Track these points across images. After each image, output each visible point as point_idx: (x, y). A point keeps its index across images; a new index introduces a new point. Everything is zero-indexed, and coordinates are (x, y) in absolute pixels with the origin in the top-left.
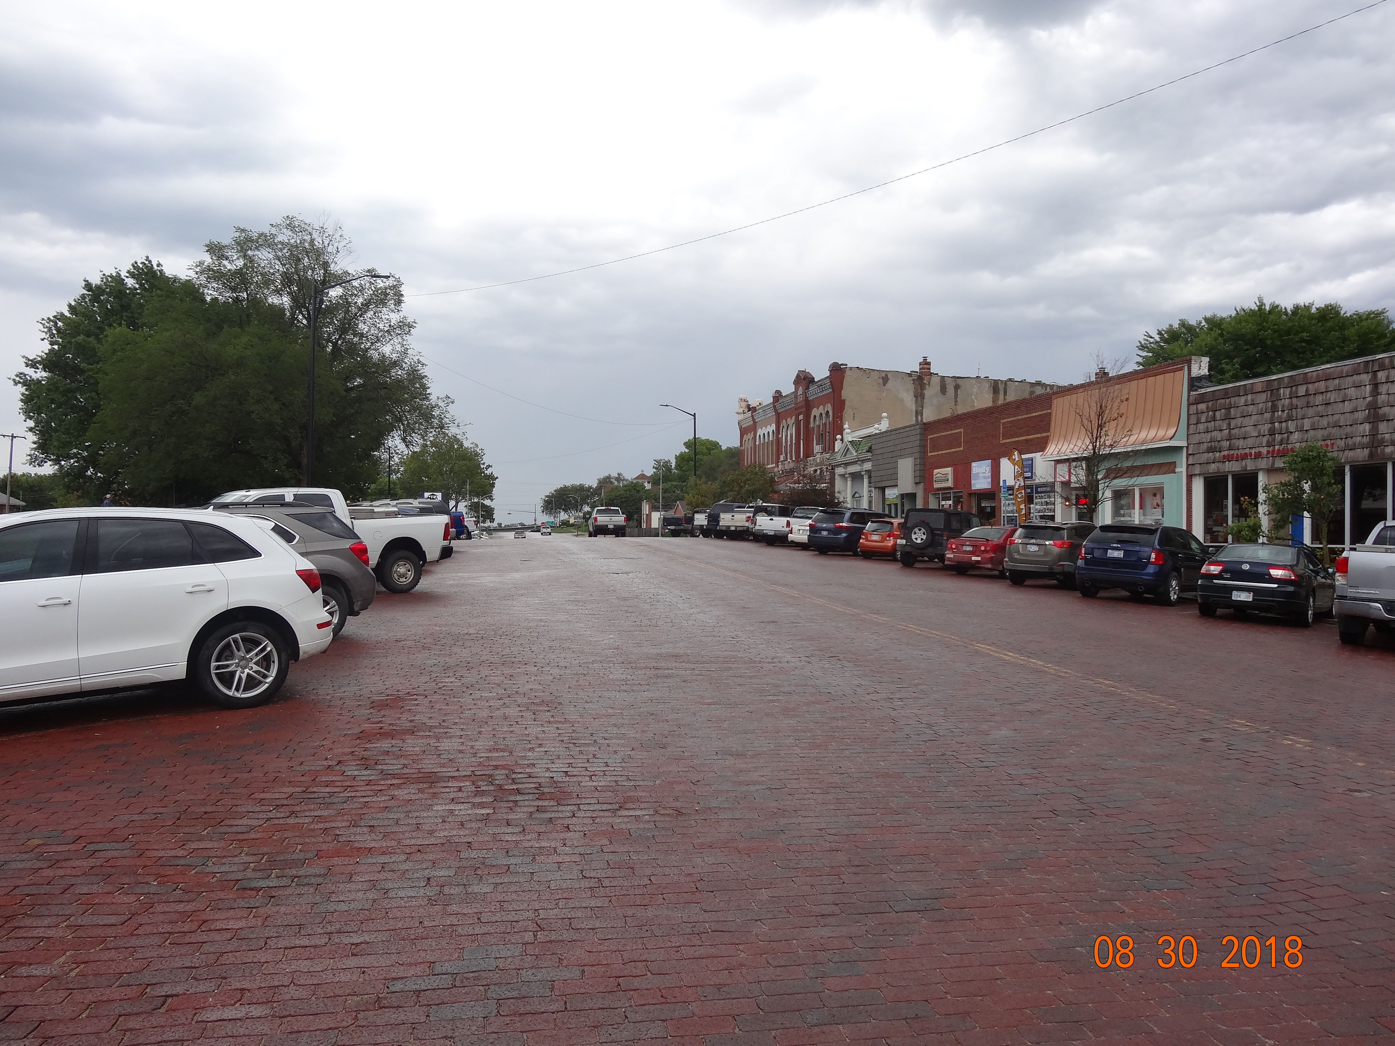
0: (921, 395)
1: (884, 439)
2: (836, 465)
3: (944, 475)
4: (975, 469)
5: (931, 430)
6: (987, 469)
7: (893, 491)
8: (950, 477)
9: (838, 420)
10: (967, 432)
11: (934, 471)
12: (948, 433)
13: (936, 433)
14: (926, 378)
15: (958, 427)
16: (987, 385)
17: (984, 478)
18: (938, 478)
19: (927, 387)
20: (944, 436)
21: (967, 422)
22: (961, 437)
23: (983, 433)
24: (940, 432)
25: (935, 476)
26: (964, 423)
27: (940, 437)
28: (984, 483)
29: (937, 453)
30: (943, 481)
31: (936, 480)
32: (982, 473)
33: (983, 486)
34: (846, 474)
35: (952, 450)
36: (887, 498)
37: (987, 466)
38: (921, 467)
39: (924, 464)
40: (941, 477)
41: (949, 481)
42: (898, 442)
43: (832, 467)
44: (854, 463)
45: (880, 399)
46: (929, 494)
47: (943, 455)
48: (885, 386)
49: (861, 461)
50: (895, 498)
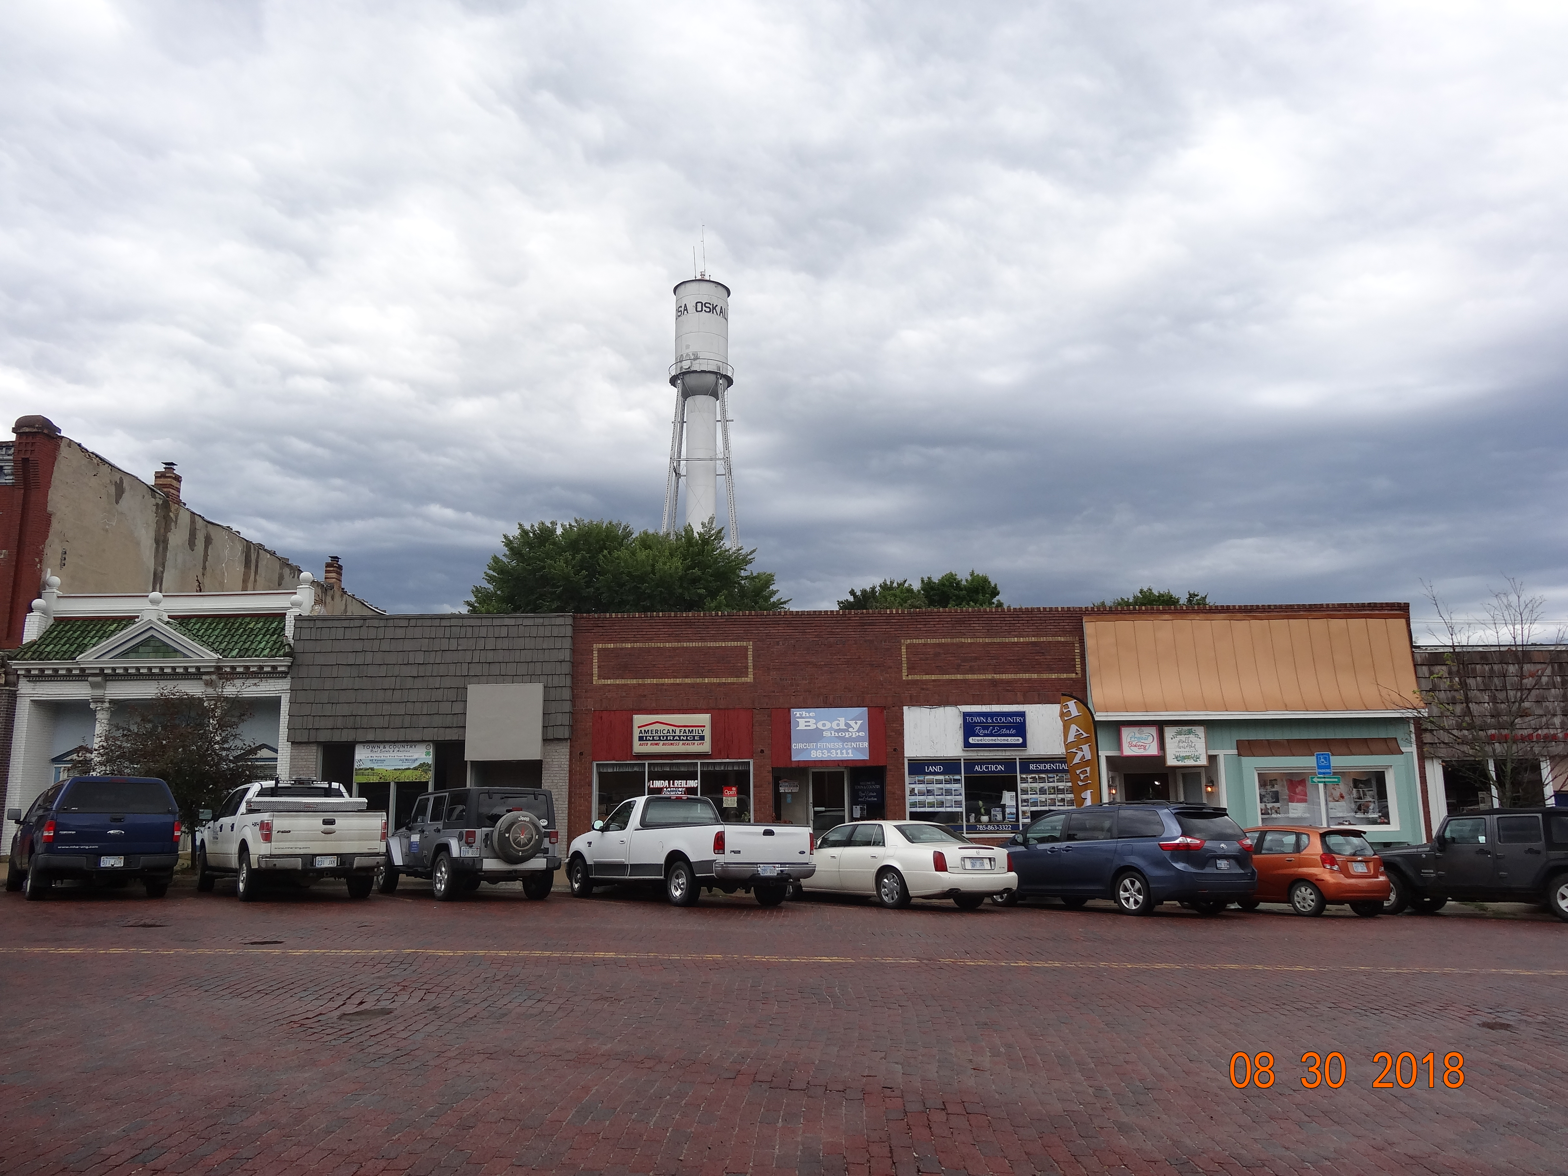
0: (163, 541)
1: (372, 633)
2: (39, 676)
3: (683, 729)
4: (806, 722)
5: (606, 634)
6: (852, 723)
7: (400, 754)
8: (707, 733)
9: (37, 560)
10: (772, 650)
11: (635, 717)
12: (685, 644)
13: (627, 641)
14: (174, 507)
15: (731, 638)
16: (239, 547)
17: (843, 740)
18: (654, 733)
19: (173, 527)
20: (670, 649)
21: (768, 631)
22: (747, 658)
23: (835, 657)
24: (650, 640)
25: (639, 727)
26: (757, 632)
27: (649, 650)
28: (841, 750)
29: (635, 681)
30: (676, 740)
31: (646, 737)
32: (836, 731)
33: (839, 755)
34: (100, 700)
35: (706, 680)
36: (362, 769)
37: (855, 719)
38: (567, 707)
39: (574, 700)
40: (671, 732)
41: (703, 741)
42: (454, 644)
43: (12, 678)
44: (174, 675)
45: (107, 531)
46: (595, 763)
47: (665, 687)
48: (117, 502)
49: (222, 674)
50: (415, 769)
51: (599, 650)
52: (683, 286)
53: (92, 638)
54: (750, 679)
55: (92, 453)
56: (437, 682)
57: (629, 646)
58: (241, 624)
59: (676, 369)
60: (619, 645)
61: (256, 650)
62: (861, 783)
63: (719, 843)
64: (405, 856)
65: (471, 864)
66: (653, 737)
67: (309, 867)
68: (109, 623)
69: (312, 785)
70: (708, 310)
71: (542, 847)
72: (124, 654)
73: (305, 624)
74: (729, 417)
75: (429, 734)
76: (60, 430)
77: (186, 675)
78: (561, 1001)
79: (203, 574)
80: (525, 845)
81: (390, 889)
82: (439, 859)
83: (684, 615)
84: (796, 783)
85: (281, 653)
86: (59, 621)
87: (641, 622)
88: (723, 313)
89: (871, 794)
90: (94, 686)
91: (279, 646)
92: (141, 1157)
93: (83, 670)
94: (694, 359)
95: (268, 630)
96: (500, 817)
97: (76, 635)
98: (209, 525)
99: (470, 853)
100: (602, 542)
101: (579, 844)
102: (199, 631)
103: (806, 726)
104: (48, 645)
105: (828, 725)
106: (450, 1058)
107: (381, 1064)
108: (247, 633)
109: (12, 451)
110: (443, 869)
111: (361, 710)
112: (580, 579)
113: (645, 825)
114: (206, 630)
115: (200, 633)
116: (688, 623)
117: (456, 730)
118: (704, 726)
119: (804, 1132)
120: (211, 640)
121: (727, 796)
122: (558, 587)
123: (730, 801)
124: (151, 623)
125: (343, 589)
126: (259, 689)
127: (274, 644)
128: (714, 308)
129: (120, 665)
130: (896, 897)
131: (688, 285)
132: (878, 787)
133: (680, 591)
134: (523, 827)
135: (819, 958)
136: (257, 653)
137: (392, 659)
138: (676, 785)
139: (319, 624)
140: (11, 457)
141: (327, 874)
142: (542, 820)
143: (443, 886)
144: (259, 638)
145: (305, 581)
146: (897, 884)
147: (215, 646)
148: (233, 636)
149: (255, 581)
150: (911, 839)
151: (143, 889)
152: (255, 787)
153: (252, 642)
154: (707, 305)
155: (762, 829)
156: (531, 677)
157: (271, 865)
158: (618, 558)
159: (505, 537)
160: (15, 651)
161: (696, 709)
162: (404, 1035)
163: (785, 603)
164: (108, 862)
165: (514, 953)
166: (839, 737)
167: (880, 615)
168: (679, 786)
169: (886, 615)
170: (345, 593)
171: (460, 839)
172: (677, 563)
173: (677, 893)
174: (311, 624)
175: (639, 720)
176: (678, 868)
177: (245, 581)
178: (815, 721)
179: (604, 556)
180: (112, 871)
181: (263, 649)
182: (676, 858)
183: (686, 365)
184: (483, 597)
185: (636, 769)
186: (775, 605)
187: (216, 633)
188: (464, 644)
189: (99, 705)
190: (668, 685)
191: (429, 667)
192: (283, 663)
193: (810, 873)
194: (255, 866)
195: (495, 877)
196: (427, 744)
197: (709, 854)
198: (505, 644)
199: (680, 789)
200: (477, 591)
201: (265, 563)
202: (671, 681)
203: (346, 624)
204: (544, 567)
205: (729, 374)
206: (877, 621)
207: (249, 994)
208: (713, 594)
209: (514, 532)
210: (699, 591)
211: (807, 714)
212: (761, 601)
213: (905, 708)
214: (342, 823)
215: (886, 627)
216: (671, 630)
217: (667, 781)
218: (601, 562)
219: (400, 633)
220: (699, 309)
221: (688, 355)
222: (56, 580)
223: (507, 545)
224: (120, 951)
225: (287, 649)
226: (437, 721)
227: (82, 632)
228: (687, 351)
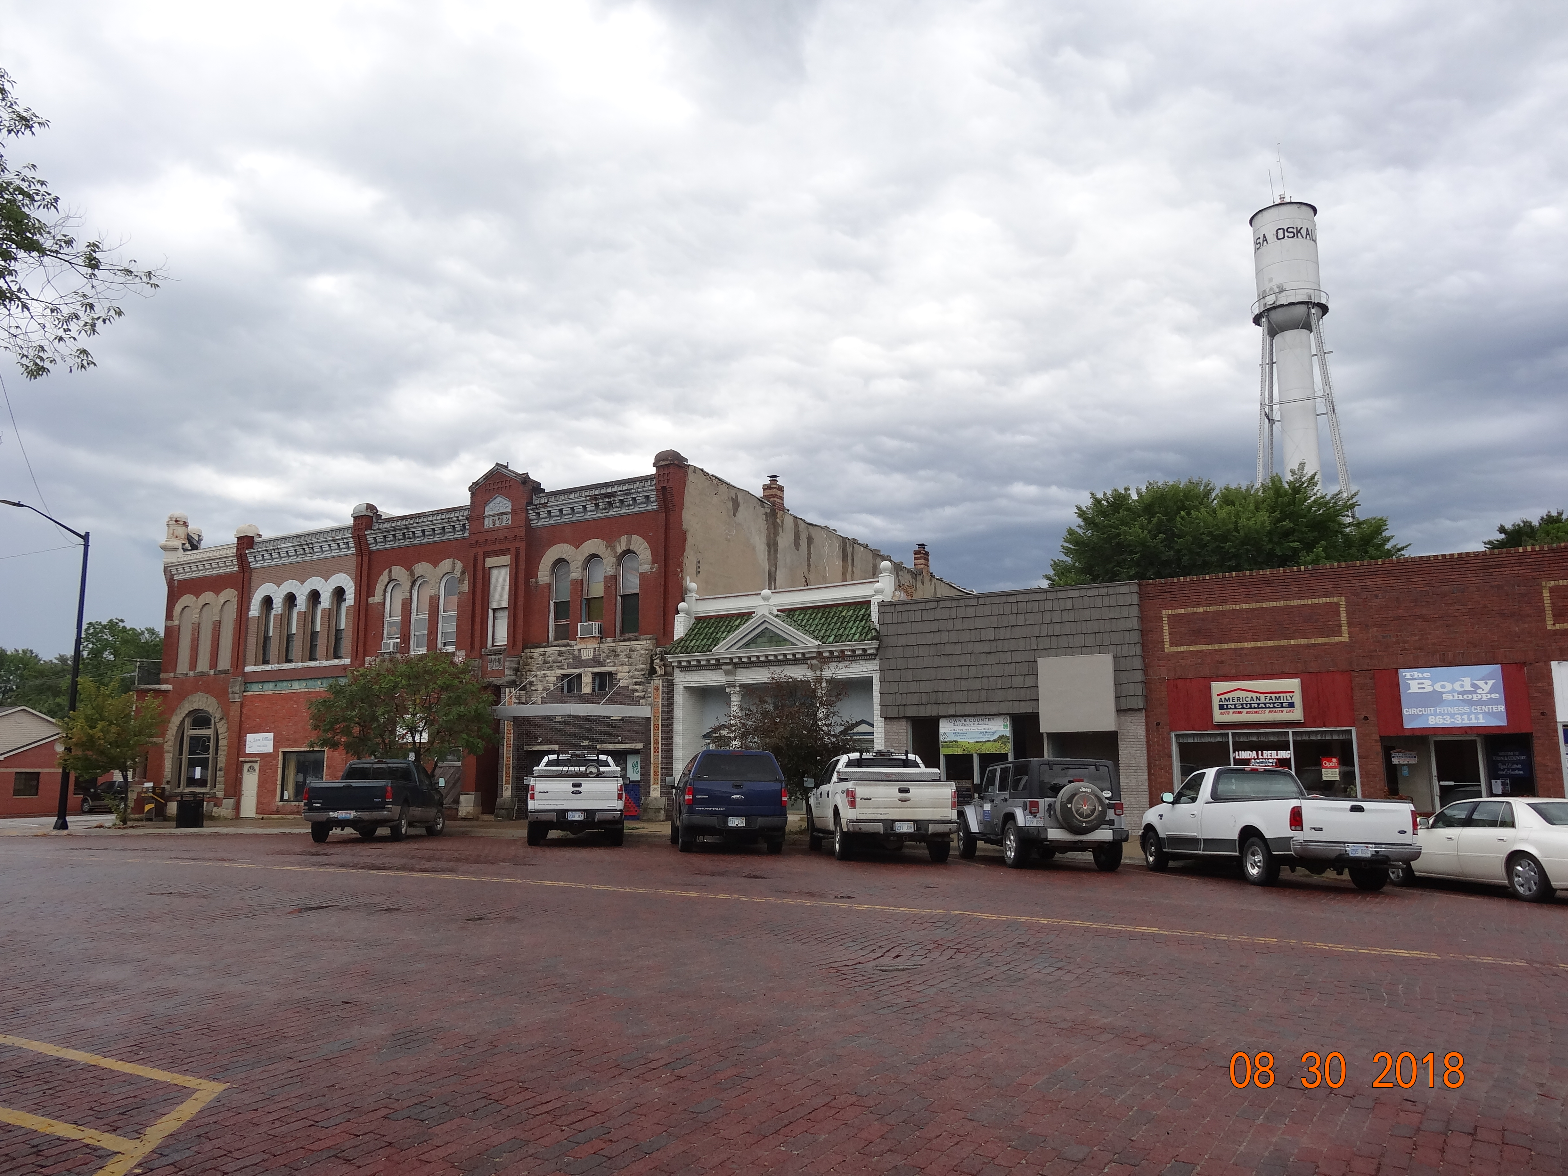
0: (774, 545)
1: (946, 614)
2: (688, 667)
3: (1269, 695)
4: (1419, 684)
5: (1175, 599)
6: (1481, 683)
7: (980, 727)
8: (1297, 699)
9: (679, 570)
10: (1369, 604)
11: (1213, 684)
12: (1264, 605)
13: (1199, 605)
14: (779, 514)
15: (1318, 594)
16: (837, 543)
17: (1471, 703)
18: (1236, 700)
19: (780, 531)
20: (1247, 611)
21: (1364, 584)
22: (1338, 615)
23: (1452, 608)
24: (1225, 602)
25: (1218, 695)
26: (1349, 585)
27: (1223, 613)
28: (1469, 714)
29: (1210, 647)
30: (1262, 708)
31: (1227, 705)
32: (1459, 693)
33: (1466, 721)
34: (732, 685)
35: (1292, 642)
36: (946, 742)
37: (1485, 679)
38: (1139, 676)
39: (1145, 670)
40: (1255, 699)
41: (1293, 709)
42: (1021, 619)
43: (669, 669)
44: (786, 662)
45: (729, 540)
46: (1173, 734)
47: (1245, 652)
48: (735, 515)
49: (823, 659)
50: (995, 741)
51: (1169, 617)
52: (1260, 215)
53: (723, 633)
54: (1345, 638)
55: (712, 476)
56: (1008, 657)
57: (1201, 610)
58: (835, 613)
59: (1259, 306)
60: (1190, 610)
61: (848, 635)
62: (1500, 754)
63: (1296, 819)
64: (981, 823)
65: (1036, 833)
66: (1235, 705)
67: (889, 831)
68: (734, 619)
69: (892, 757)
70: (1291, 235)
71: (1107, 819)
72: (747, 645)
73: (888, 609)
74: (1327, 348)
75: (1005, 708)
76: (686, 460)
77: (795, 661)
78: (1080, 971)
79: (809, 571)
80: (1088, 816)
81: (969, 853)
82: (1007, 828)
83: (1261, 573)
84: (1413, 754)
85: (869, 637)
86: (699, 619)
87: (1213, 583)
88: (1310, 234)
89: (1515, 766)
90: (727, 673)
91: (867, 631)
92: (672, 1064)
93: (718, 660)
94: (1280, 292)
95: (857, 617)
96: (1065, 786)
97: (711, 631)
98: (810, 527)
99: (1035, 823)
100: (1179, 504)
101: (1151, 816)
102: (802, 621)
103: (1419, 688)
104: (691, 641)
105: (1449, 686)
106: (951, 1014)
107: (888, 1012)
108: (841, 620)
109: (655, 482)
110: (1012, 837)
111: (942, 686)
112: (1157, 543)
113: (1216, 797)
114: (808, 620)
115: (803, 623)
116: (1267, 582)
117: (1029, 703)
118: (1293, 692)
119: (1283, 1133)
120: (812, 629)
121: (1327, 768)
122: (1136, 553)
123: (1331, 772)
124: (764, 617)
125: (931, 573)
126: (850, 670)
127: (863, 629)
128: (1299, 232)
129: (745, 654)
130: (1535, 888)
131: (1264, 213)
132: (1523, 758)
133: (1270, 546)
134: (1085, 798)
135: (1396, 951)
136: (850, 638)
137: (965, 636)
138: (1265, 756)
139: (899, 608)
140: (654, 487)
141: (906, 838)
142: (1106, 792)
143: (1013, 854)
144: (850, 625)
145: (886, 570)
146: (1535, 873)
147: (816, 634)
148: (829, 624)
149: (853, 572)
150: (1550, 820)
151: (764, 846)
152: (844, 759)
153: (845, 629)
154: (1290, 230)
155: (1349, 804)
156: (1100, 648)
157: (857, 829)
158: (1196, 518)
159: (1078, 508)
160: (669, 647)
161: (1283, 673)
162: (918, 988)
163: (1402, 549)
164: (735, 822)
165: (1055, 921)
166: (1463, 701)
167: (1510, 555)
168: (1269, 757)
169: (1518, 554)
170: (934, 577)
171: (1025, 809)
172: (1264, 517)
173: (1254, 871)
174: (892, 609)
175: (1218, 687)
176: (1253, 844)
177: (844, 574)
178: (1430, 683)
179: (1182, 518)
180: (737, 829)
181: (854, 635)
182: (1250, 833)
183: (1270, 300)
184: (1061, 570)
185: (1219, 739)
186: (1389, 554)
187: (816, 622)
188: (1031, 619)
189: (732, 689)
190: (1247, 649)
191: (1000, 643)
192: (871, 646)
193: (1417, 855)
194: (845, 829)
195: (1065, 847)
196: (1004, 716)
197: (1285, 831)
198: (1071, 616)
199: (1270, 761)
200: (1055, 565)
201: (859, 555)
202: (1252, 645)
203: (922, 606)
204: (1119, 535)
205: (1323, 301)
206: (1506, 562)
207: (807, 940)
208: (1309, 547)
209: (1086, 502)
210: (1292, 544)
211: (1420, 674)
212: (1372, 551)
213: (1554, 664)
214: (916, 791)
215: (1519, 568)
216: (1247, 590)
217: (1254, 752)
218: (1178, 525)
219: (971, 612)
220: (1281, 236)
221: (1271, 289)
222: (693, 586)
223: (1080, 516)
224: (726, 896)
225: (874, 633)
226: (1012, 695)
227: (715, 628)
228: (1271, 285)
